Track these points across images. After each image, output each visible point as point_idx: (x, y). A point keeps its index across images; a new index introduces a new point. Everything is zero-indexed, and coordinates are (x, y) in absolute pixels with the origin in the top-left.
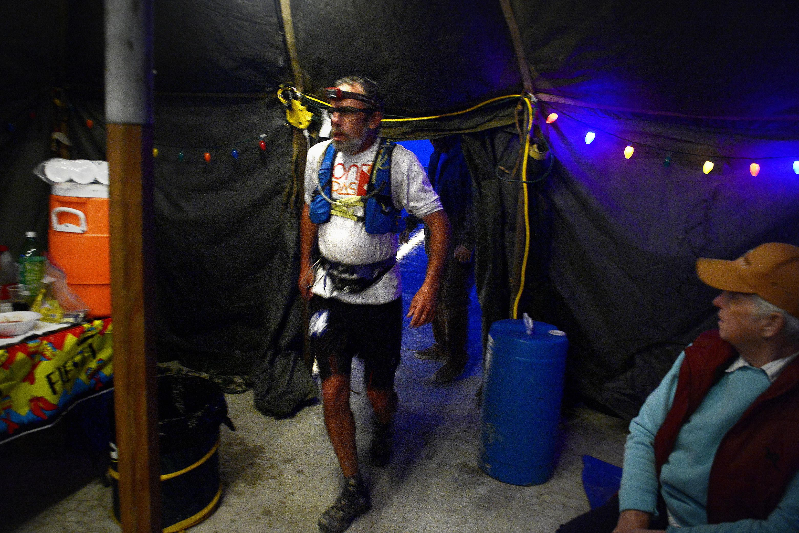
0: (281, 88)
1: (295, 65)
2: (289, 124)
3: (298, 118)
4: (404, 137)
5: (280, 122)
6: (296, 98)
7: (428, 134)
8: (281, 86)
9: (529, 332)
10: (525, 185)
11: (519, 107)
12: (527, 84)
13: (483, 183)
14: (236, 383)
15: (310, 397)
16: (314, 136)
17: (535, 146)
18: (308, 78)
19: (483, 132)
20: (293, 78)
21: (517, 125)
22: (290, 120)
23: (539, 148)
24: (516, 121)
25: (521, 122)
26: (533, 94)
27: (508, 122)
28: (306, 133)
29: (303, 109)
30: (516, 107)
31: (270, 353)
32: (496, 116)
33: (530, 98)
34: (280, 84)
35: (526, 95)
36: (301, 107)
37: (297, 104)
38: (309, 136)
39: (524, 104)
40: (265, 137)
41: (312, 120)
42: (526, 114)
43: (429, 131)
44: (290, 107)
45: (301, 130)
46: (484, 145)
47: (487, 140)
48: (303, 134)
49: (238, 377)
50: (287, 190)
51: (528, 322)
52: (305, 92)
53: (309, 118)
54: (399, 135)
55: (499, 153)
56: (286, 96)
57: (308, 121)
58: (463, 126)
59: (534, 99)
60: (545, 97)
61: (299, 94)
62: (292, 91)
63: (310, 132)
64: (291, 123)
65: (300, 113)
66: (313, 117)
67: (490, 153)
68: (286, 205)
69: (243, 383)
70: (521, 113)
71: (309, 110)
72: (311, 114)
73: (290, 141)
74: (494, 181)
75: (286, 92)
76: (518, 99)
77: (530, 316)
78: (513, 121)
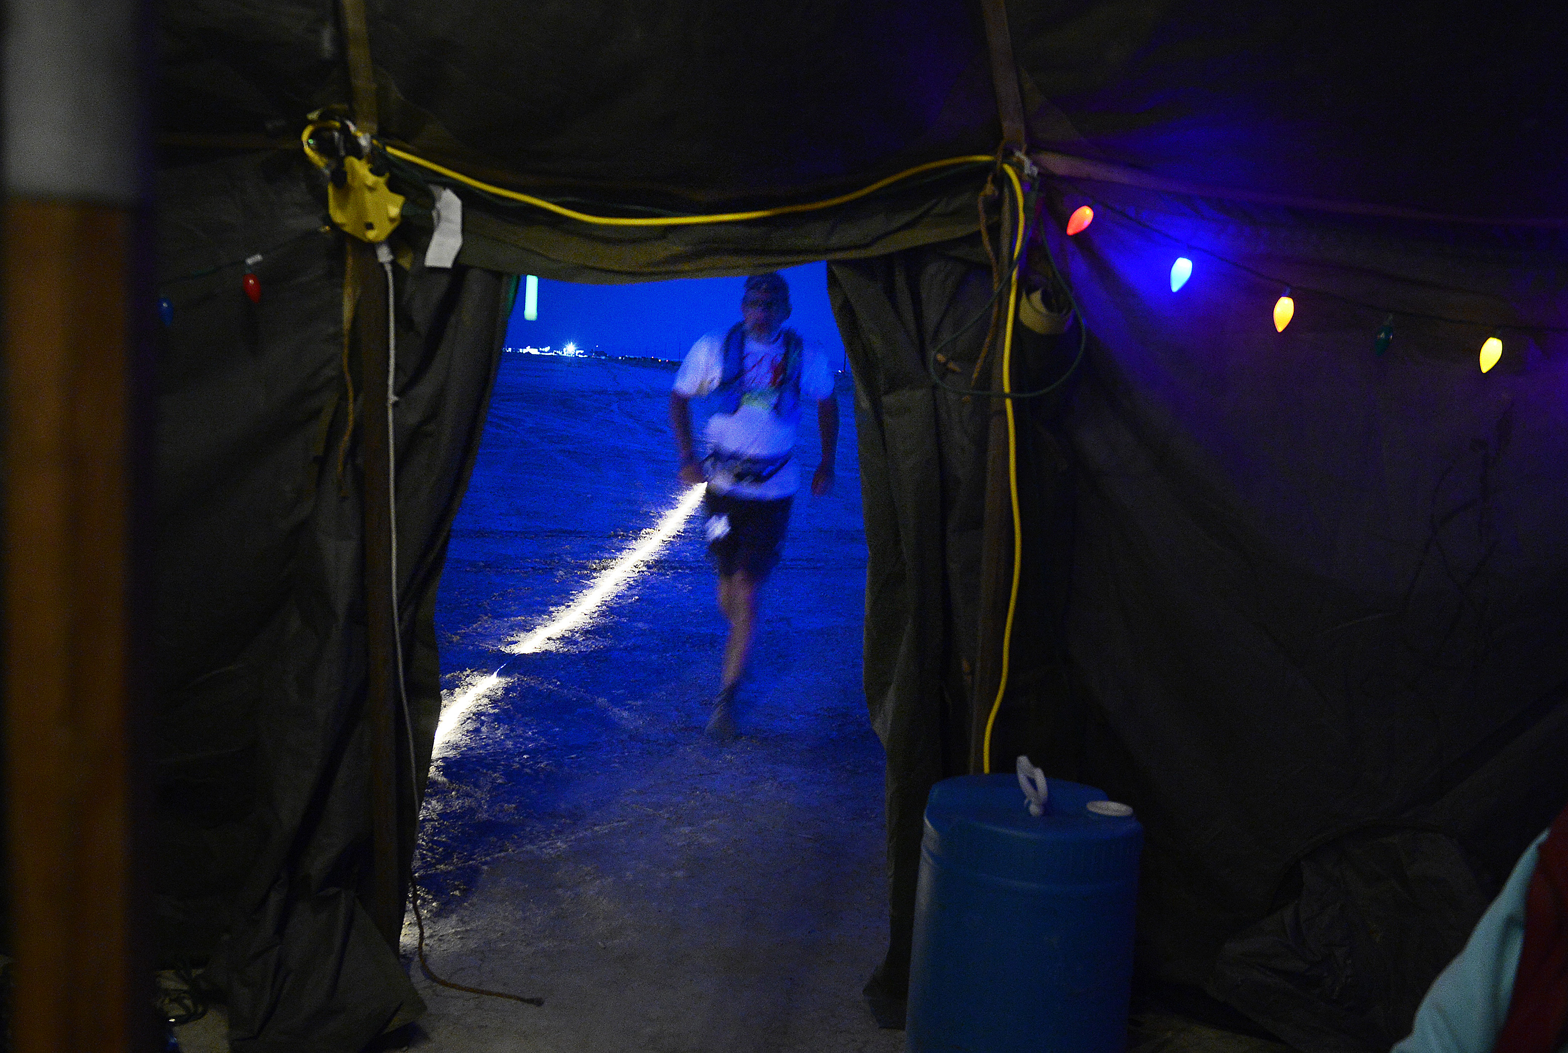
0: (311, 122)
1: (359, 55)
2: (335, 227)
3: (361, 211)
4: (672, 268)
5: (310, 222)
6: (357, 152)
7: (740, 261)
8: (313, 116)
9: (1034, 809)
10: (1008, 403)
11: (989, 189)
12: (1012, 127)
13: (887, 400)
14: (167, 992)
15: (396, 1022)
16: (405, 263)
17: (1036, 297)
18: (395, 94)
19: (888, 260)
20: (348, 94)
21: (985, 238)
22: (338, 217)
23: (1045, 300)
24: (982, 226)
25: (994, 230)
26: (1027, 154)
27: (960, 231)
28: (384, 255)
29: (376, 183)
30: (981, 188)
31: (275, 899)
32: (926, 213)
33: (1019, 167)
34: (311, 110)
35: (1008, 156)
36: (371, 179)
37: (361, 169)
38: (393, 263)
39: (1003, 181)
40: (257, 264)
41: (402, 215)
42: (1006, 208)
43: (737, 252)
44: (341, 178)
45: (372, 247)
46: (890, 292)
47: (900, 280)
48: (376, 257)
49: (169, 973)
50: (326, 418)
51: (1032, 782)
52: (383, 134)
53: (394, 211)
54: (658, 264)
55: (932, 316)
56: (324, 145)
57: (392, 220)
58: (834, 241)
59: (1030, 169)
60: (1058, 164)
61: (364, 141)
62: (345, 130)
63: (394, 251)
64: (343, 225)
65: (368, 195)
66: (403, 208)
67: (909, 316)
68: (322, 462)
69: (185, 992)
70: (994, 206)
71: (393, 187)
72: (400, 199)
73: (335, 275)
74: (919, 394)
75: (326, 134)
76: (987, 168)
77: (1035, 763)
78: (971, 229)
